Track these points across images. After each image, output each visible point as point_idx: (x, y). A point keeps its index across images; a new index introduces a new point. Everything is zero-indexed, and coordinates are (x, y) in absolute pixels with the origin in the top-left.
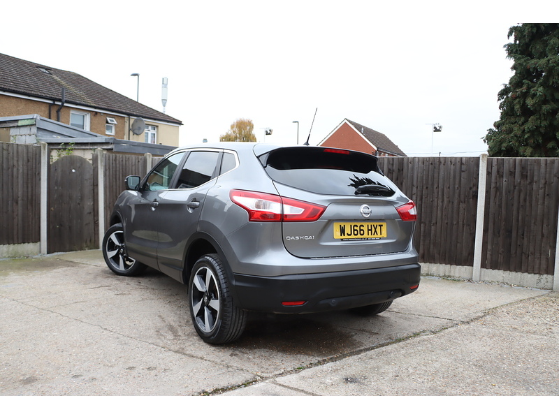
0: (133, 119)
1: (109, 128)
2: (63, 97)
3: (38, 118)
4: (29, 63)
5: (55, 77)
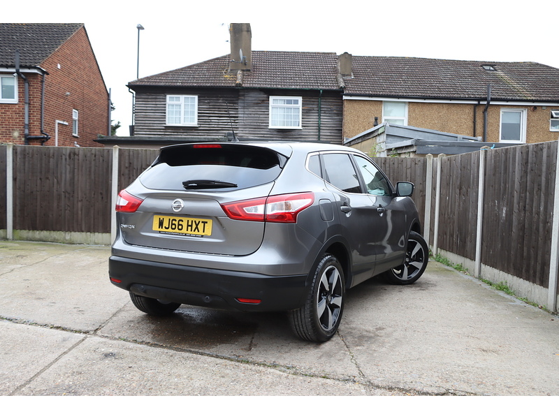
1: (554, 124)
2: (488, 95)
3: (387, 125)
4: (474, 63)
5: (500, 73)
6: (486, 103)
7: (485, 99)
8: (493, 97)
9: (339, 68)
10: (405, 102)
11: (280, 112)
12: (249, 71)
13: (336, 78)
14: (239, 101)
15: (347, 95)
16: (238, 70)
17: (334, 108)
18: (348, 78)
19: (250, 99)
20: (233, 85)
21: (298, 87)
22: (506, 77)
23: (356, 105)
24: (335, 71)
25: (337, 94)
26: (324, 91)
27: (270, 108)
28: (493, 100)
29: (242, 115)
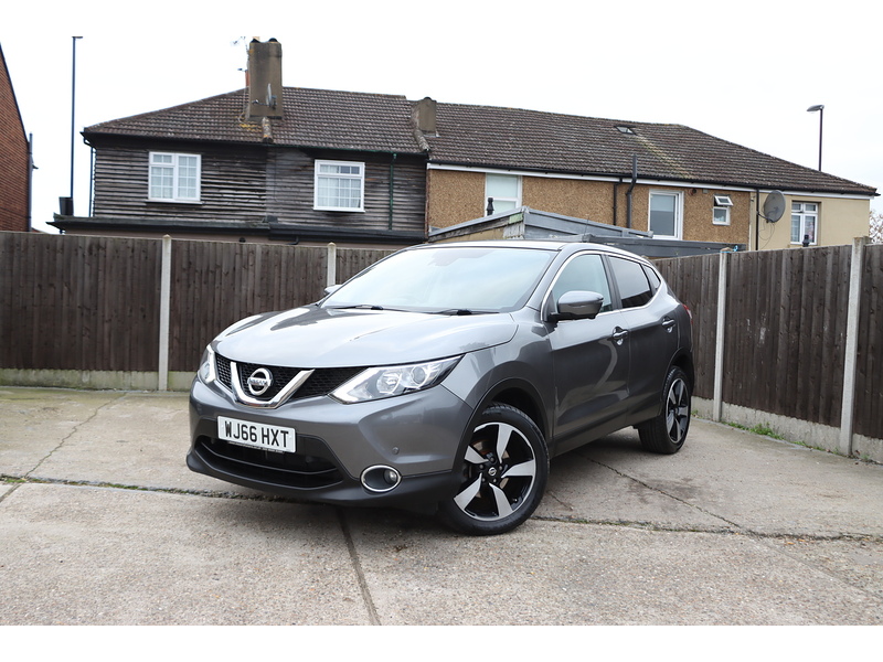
0: (764, 195)
1: (720, 214)
2: (633, 170)
3: (527, 211)
4: (604, 122)
5: (642, 139)
6: (630, 181)
7: (629, 176)
8: (640, 173)
9: (417, 120)
10: (517, 176)
11: (331, 185)
12: (280, 118)
13: (414, 136)
14: (268, 166)
15: (433, 162)
16: (262, 116)
17: (412, 180)
18: (432, 136)
19: (285, 163)
20: (259, 140)
21: (359, 147)
22: (651, 145)
23: (446, 178)
24: (410, 124)
25: (420, 160)
26: (399, 154)
27: (316, 178)
28: (640, 177)
29: (272, 189)
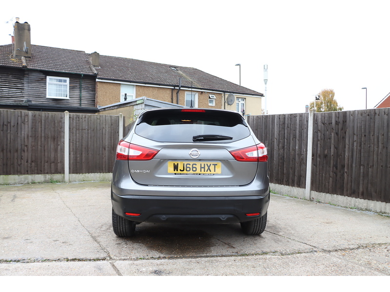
0: (227, 95)
1: (211, 102)
2: (179, 84)
3: (145, 99)
4: (165, 65)
5: (180, 72)
6: (178, 88)
7: (178, 86)
8: (183, 85)
9: (91, 61)
10: (133, 85)
11: (54, 87)
12: (30, 57)
13: (90, 67)
14: (25, 78)
15: (99, 78)
16: (21, 56)
17: (90, 86)
18: (97, 68)
19: (33, 77)
20: (21, 66)
21: (67, 71)
22: (184, 75)
23: (104, 85)
24: (88, 63)
25: (93, 78)
26: (84, 75)
27: (47, 84)
28: (182, 87)
29: (27, 88)
